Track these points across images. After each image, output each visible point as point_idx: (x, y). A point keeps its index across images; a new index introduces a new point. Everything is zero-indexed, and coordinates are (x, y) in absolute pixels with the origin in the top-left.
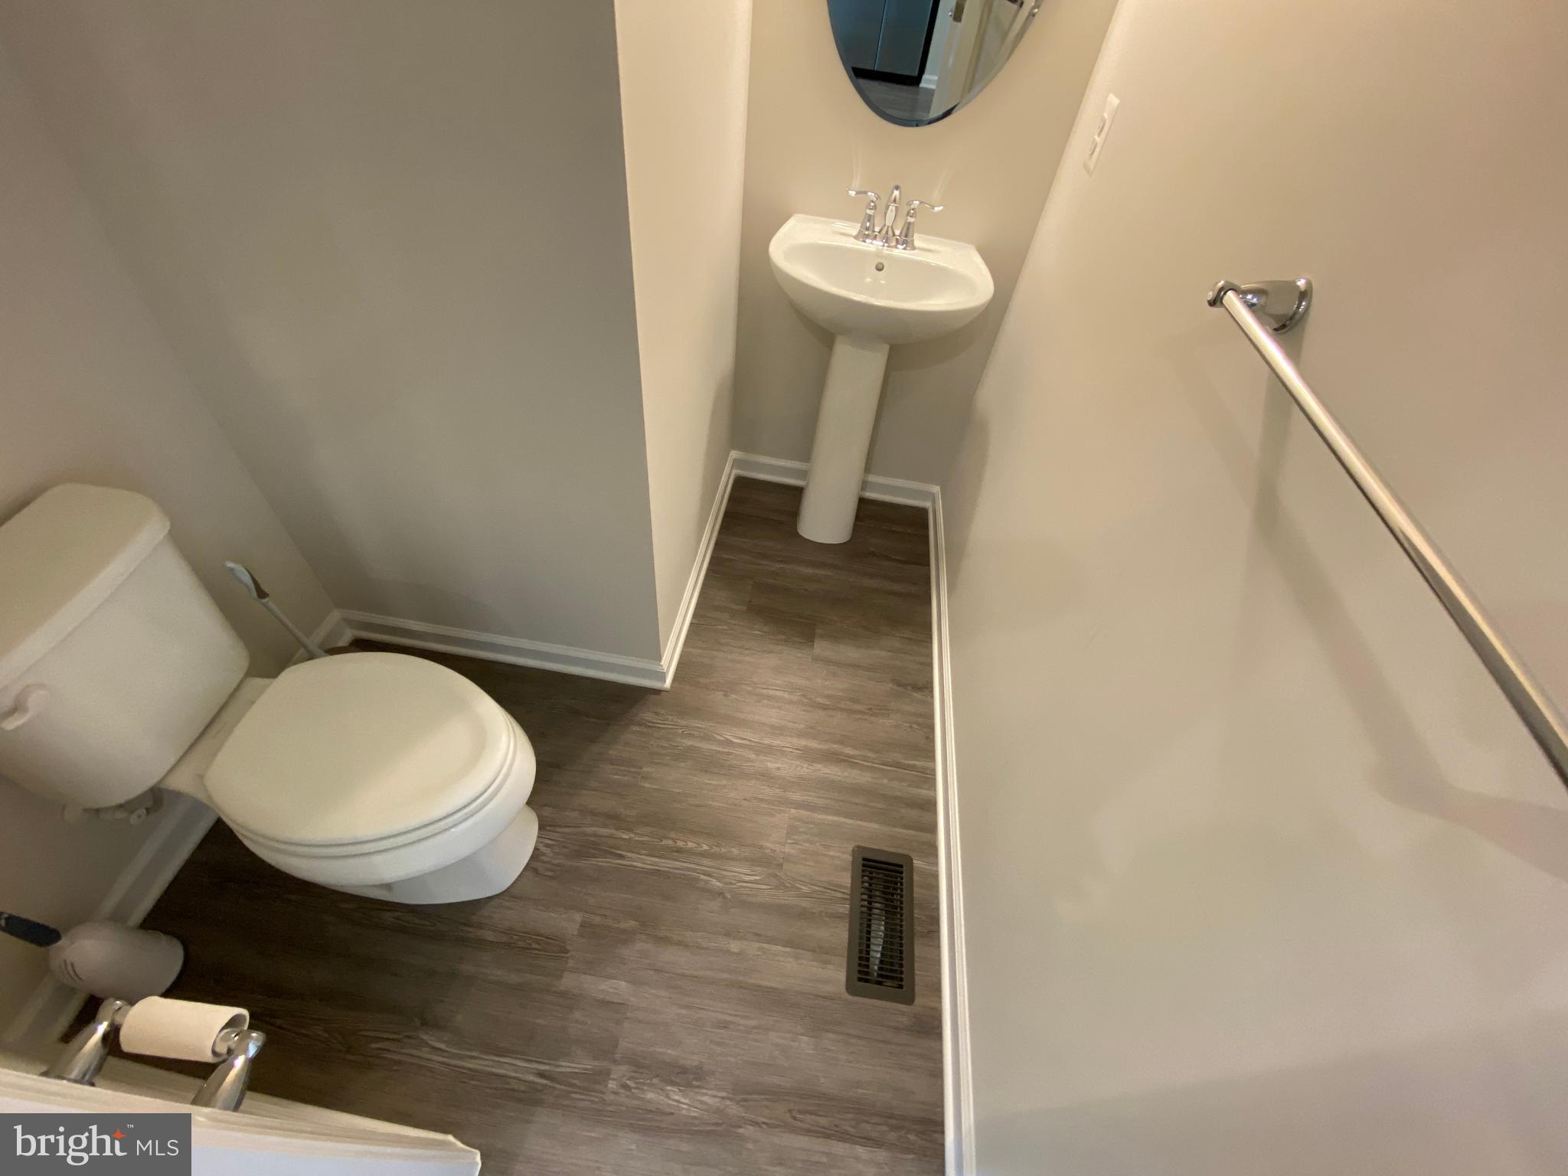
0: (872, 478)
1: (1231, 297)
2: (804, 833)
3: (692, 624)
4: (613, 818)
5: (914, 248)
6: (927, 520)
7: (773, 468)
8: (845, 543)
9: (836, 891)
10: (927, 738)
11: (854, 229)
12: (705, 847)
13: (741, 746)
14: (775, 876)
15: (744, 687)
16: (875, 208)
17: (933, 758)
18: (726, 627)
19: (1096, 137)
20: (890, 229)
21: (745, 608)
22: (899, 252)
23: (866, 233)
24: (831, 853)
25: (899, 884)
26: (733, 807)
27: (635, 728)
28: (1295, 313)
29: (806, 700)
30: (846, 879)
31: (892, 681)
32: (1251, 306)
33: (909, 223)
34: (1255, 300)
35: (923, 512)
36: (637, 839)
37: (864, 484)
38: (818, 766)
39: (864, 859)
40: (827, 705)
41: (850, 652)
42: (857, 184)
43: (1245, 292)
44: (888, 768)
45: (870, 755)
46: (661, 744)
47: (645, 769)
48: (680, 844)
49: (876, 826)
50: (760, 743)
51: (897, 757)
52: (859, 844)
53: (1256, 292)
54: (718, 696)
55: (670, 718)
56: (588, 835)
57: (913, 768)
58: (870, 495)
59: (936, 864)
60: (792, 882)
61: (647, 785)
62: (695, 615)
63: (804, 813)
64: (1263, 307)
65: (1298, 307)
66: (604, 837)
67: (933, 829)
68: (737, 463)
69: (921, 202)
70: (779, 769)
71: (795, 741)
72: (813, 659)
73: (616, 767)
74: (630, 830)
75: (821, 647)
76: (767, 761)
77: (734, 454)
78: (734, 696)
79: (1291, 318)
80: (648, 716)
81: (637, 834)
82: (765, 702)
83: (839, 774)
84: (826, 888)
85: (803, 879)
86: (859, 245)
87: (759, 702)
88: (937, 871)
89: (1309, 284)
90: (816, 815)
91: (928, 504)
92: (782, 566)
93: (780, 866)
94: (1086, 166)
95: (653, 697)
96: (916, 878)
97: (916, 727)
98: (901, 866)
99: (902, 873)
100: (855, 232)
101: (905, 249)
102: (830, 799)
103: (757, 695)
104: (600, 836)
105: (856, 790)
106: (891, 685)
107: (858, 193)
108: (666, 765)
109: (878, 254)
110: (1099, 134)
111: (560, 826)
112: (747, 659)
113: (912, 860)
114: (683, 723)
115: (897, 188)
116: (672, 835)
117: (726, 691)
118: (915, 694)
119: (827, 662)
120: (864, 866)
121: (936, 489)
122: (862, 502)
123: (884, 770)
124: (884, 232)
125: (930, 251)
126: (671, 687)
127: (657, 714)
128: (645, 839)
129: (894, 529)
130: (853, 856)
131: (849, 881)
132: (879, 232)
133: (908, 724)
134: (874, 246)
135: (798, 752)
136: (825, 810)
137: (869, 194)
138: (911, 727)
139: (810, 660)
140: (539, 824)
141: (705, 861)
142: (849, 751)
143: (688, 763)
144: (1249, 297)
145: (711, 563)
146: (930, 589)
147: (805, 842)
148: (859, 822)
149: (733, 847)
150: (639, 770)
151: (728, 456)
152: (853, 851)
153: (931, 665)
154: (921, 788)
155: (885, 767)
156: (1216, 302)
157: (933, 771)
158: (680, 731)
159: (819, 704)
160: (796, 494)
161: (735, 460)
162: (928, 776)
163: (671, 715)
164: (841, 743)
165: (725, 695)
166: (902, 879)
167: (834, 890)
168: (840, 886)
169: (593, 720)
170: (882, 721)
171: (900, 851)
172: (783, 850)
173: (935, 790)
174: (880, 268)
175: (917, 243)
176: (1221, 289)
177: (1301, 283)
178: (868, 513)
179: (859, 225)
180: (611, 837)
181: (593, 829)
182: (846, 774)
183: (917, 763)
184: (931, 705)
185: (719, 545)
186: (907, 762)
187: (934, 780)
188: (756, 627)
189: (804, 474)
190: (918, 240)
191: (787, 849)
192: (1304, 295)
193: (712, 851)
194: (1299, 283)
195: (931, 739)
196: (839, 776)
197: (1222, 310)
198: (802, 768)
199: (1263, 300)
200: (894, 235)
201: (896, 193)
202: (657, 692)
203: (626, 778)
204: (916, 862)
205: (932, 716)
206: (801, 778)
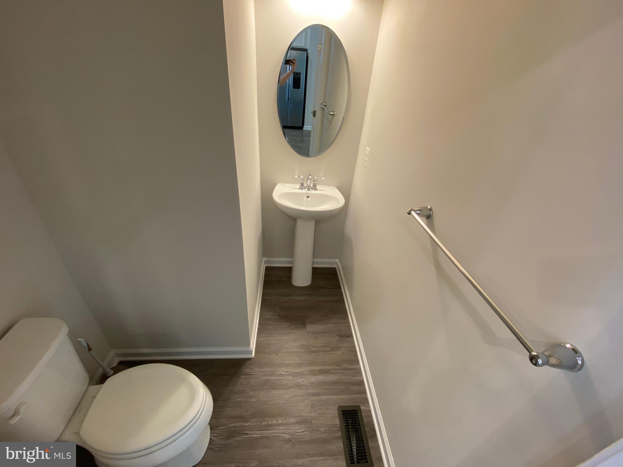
0: (315, 260)
1: (413, 212)
2: (317, 406)
3: (258, 328)
4: (242, 418)
5: (317, 190)
6: (336, 271)
7: (280, 262)
8: (310, 285)
9: (335, 427)
10: (355, 356)
11: (298, 186)
12: (280, 422)
13: (286, 375)
14: (310, 427)
15: (283, 350)
16: (304, 180)
17: (358, 363)
18: (272, 327)
19: (366, 158)
20: (309, 186)
21: (278, 317)
22: (313, 192)
23: (302, 187)
24: (330, 412)
25: (357, 418)
26: (288, 402)
27: (243, 377)
28: (430, 214)
29: (308, 350)
30: (337, 421)
31: (338, 335)
32: (418, 214)
33: (315, 184)
34: (419, 212)
35: (334, 269)
36: (252, 425)
37: (313, 263)
38: (317, 377)
39: (343, 411)
40: (317, 350)
41: (319, 327)
42: (296, 173)
43: (416, 211)
44: (344, 371)
45: (336, 367)
46: (254, 381)
47: (250, 393)
48: (270, 422)
49: (344, 396)
50: (293, 372)
51: (345, 366)
52: (339, 405)
53: (419, 210)
54: (274, 355)
55: (256, 369)
56: (232, 428)
57: (352, 369)
58: (315, 266)
59: (369, 406)
60: (317, 428)
61: (252, 400)
62: (259, 324)
63: (316, 398)
64: (421, 214)
65: (430, 213)
66: (239, 427)
67: (365, 392)
68: (266, 262)
69: (317, 177)
70: (303, 381)
71: (307, 368)
72: (307, 333)
73: (239, 395)
74: (247, 421)
75: (310, 328)
76: (298, 379)
77: (264, 259)
78: (280, 354)
79: (429, 215)
80: (247, 370)
81: (251, 422)
82: (293, 354)
83: (326, 378)
84: (330, 427)
85: (321, 426)
86: (300, 191)
87: (290, 355)
88: (370, 409)
89: (431, 207)
90: (320, 397)
91: (335, 266)
92: (288, 298)
93: (311, 422)
94: (364, 166)
95: (248, 362)
96: (363, 414)
97: (350, 352)
98: (357, 411)
99: (357, 413)
100: (298, 187)
101: (315, 191)
102: (324, 389)
103: (288, 352)
104: (237, 427)
105: (334, 383)
106: (338, 337)
107: (298, 177)
108: (258, 390)
109: (307, 193)
110: (366, 157)
111: (220, 426)
112: (282, 338)
113: (360, 407)
114: (263, 370)
115: (310, 175)
116: (266, 419)
117: (277, 353)
118: (347, 339)
119: (314, 333)
120: (343, 414)
121: (337, 261)
122: (314, 269)
123: (342, 372)
124: (307, 186)
125: (322, 190)
126: (255, 356)
127: (251, 368)
128: (255, 424)
129: (326, 276)
130: (338, 411)
131: (339, 422)
132: (306, 187)
133: (347, 352)
134: (305, 191)
135: (309, 372)
136: (324, 394)
137: (301, 176)
138: (348, 353)
139: (306, 333)
140: (210, 428)
141: (281, 428)
142: (327, 368)
143: (267, 387)
144: (417, 212)
145: (262, 302)
146: (343, 297)
147: (319, 410)
148: (337, 396)
149: (291, 419)
150: (247, 395)
151: (262, 260)
152: (338, 409)
153: (350, 326)
154: (357, 377)
155: (343, 371)
156: (409, 213)
157: (360, 368)
158: (261, 374)
159: (313, 350)
160: (289, 271)
161: (265, 261)
162: (359, 371)
163: (256, 368)
164: (324, 365)
165: (277, 355)
166: (358, 415)
167: (333, 427)
168: (336, 425)
169: (225, 377)
170: (337, 352)
171: (355, 404)
172: (311, 415)
173: (362, 376)
174: (308, 197)
175: (318, 188)
176: (410, 211)
177: (429, 207)
178: (317, 272)
179: (300, 185)
180: (241, 426)
181: (233, 424)
182: (329, 377)
183: (354, 367)
184: (354, 342)
185: (264, 294)
186: (350, 367)
187: (361, 372)
188: (283, 324)
189: (291, 262)
190: (318, 187)
191: (313, 414)
192: (430, 210)
193: (284, 422)
194: (428, 207)
195: (356, 356)
196: (326, 379)
197: (411, 215)
198: (312, 379)
199: (421, 212)
200: (311, 187)
201: (310, 177)
202: (249, 359)
203: (242, 399)
204: (362, 408)
205: (355, 347)
206: (312, 383)
